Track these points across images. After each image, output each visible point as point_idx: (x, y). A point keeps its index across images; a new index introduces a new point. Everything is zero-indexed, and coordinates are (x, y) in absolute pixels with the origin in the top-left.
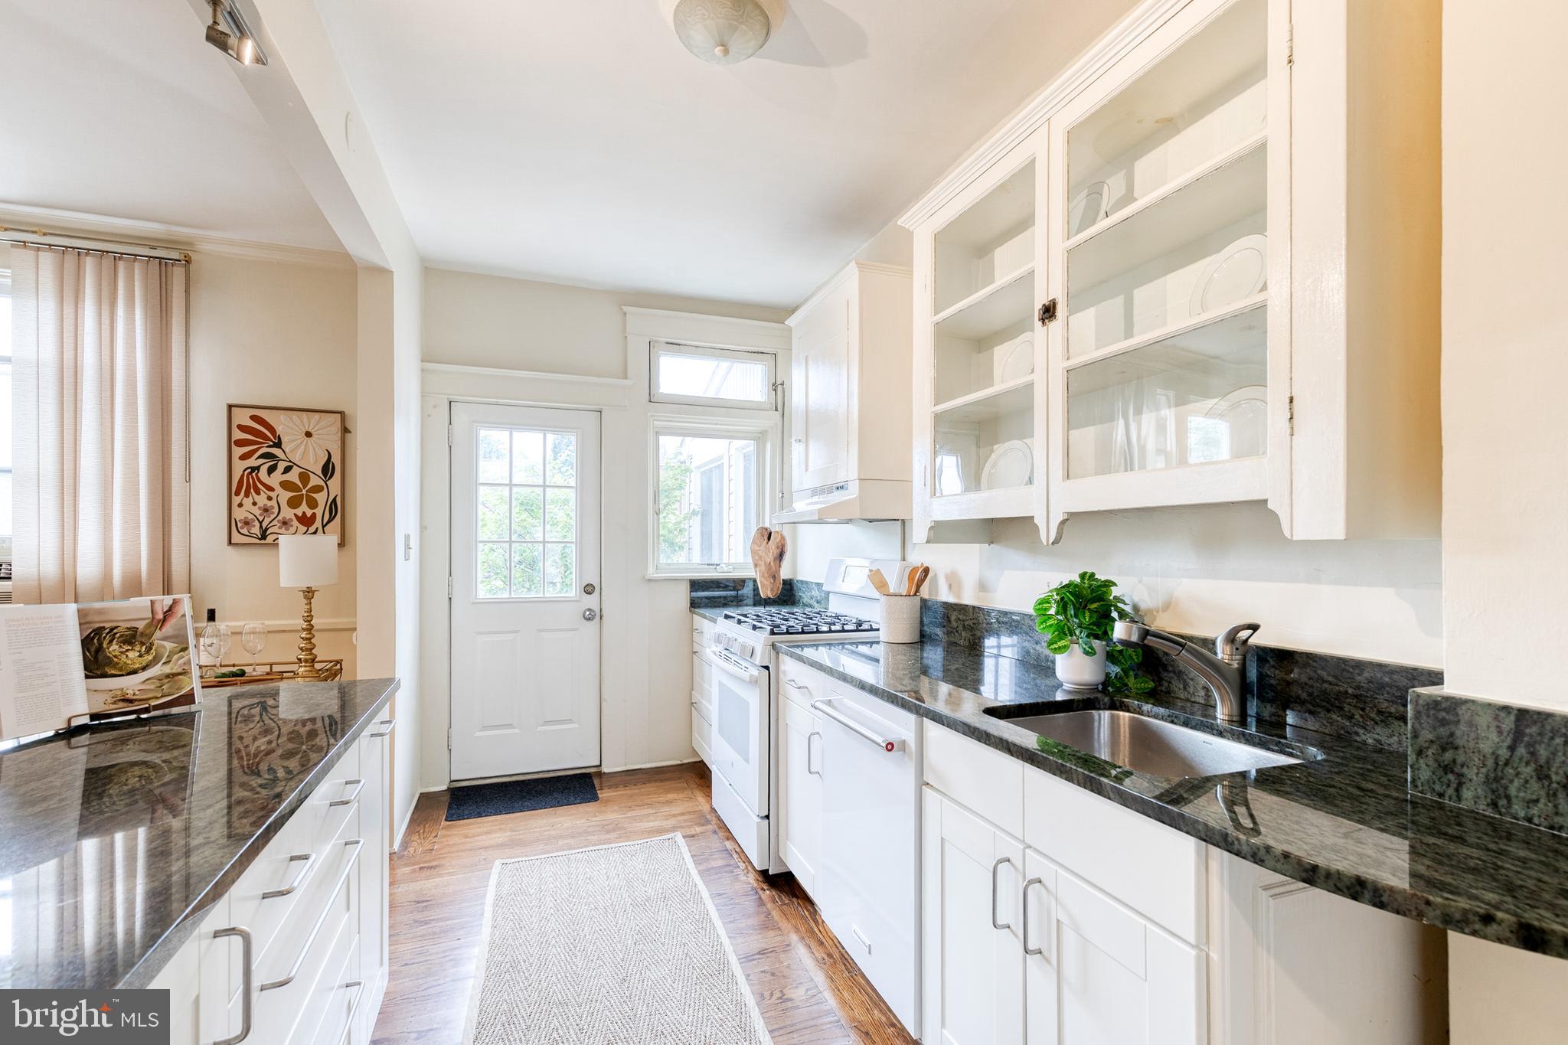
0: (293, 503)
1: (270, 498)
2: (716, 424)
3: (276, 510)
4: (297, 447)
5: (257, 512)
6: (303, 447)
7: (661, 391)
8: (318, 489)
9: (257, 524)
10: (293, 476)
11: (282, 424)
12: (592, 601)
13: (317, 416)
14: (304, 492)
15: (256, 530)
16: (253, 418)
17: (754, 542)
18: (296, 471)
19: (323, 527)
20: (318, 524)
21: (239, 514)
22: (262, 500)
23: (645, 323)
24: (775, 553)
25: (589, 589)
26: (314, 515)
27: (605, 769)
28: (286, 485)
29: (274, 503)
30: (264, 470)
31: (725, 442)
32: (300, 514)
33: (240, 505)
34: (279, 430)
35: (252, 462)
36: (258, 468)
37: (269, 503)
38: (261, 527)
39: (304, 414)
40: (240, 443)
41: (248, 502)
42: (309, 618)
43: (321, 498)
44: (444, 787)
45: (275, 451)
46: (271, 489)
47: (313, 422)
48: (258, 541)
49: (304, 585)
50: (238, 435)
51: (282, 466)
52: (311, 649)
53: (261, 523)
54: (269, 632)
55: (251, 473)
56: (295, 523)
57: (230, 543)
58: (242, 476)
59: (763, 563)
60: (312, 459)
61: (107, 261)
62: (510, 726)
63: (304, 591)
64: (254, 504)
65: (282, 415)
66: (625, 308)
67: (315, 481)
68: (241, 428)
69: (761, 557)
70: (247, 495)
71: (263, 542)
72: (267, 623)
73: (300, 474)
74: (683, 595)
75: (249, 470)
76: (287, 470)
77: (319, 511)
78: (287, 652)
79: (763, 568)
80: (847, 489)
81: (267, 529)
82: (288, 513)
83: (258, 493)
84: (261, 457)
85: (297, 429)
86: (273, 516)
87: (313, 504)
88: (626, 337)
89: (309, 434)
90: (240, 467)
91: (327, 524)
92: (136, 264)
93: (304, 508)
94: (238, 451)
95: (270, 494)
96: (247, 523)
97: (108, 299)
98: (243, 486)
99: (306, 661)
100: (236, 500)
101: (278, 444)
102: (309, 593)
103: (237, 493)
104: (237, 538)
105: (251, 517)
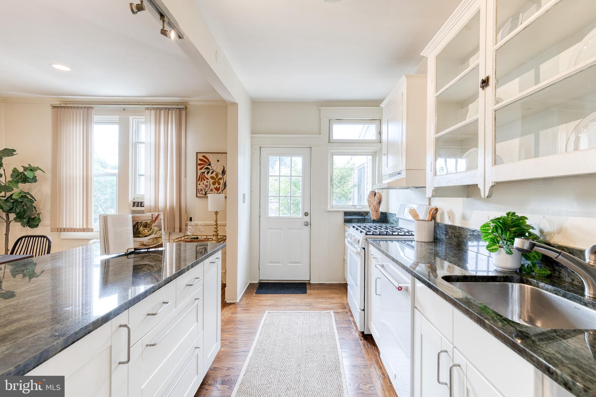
0: (214, 183)
1: (207, 182)
2: (355, 150)
3: (209, 186)
4: (215, 165)
5: (204, 187)
6: (216, 165)
7: (333, 138)
8: (221, 179)
9: (204, 190)
10: (214, 175)
11: (211, 157)
12: (307, 219)
13: (220, 154)
14: (217, 180)
15: (204, 192)
16: (203, 156)
17: (369, 197)
18: (215, 173)
19: (222, 191)
20: (221, 190)
21: (199, 187)
22: (205, 182)
23: (328, 112)
24: (377, 201)
25: (306, 214)
26: (219, 187)
27: (311, 282)
28: (212, 178)
29: (208, 184)
30: (206, 172)
31: (365, 157)
32: (216, 187)
33: (200, 184)
34: (210, 160)
35: (203, 170)
36: (204, 172)
37: (207, 184)
38: (205, 191)
39: (217, 154)
40: (200, 165)
41: (201, 183)
42: (216, 221)
43: (221, 182)
44: (257, 282)
45: (209, 167)
46: (208, 179)
47: (219, 157)
48: (204, 196)
49: (215, 210)
50: (199, 162)
51: (211, 171)
52: (217, 232)
53: (205, 190)
54: (205, 225)
55: (202, 174)
56: (214, 190)
57: (197, 196)
58: (200, 175)
59: (372, 205)
60: (219, 168)
61: (167, 111)
62: (279, 263)
63: (215, 212)
64: (203, 184)
65: (211, 155)
66: (320, 108)
67: (220, 176)
68: (200, 160)
69: (372, 203)
70: (201, 181)
71: (205, 196)
72: (205, 222)
73: (216, 174)
74: (341, 218)
75: (202, 173)
76: (212, 173)
77: (221, 186)
78: (210, 232)
79: (372, 208)
80: (401, 174)
81: (206, 192)
82: (212, 187)
83: (204, 180)
84: (205, 169)
85: (215, 159)
86: (208, 188)
87: (219, 184)
88: (320, 119)
89: (218, 161)
90: (200, 172)
91: (223, 190)
92: (173, 111)
93: (217, 185)
94: (199, 167)
95: (208, 180)
96: (201, 190)
97: (166, 123)
98: (200, 178)
99: (215, 235)
100: (199, 183)
101: (210, 165)
102: (216, 213)
103: (199, 181)
104: (199, 195)
105: (202, 188)
